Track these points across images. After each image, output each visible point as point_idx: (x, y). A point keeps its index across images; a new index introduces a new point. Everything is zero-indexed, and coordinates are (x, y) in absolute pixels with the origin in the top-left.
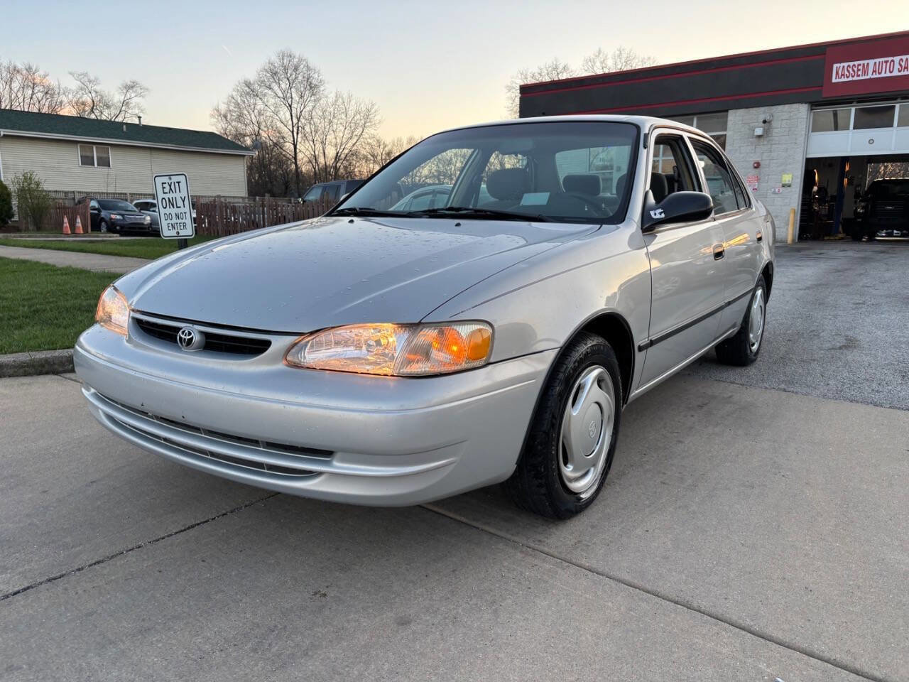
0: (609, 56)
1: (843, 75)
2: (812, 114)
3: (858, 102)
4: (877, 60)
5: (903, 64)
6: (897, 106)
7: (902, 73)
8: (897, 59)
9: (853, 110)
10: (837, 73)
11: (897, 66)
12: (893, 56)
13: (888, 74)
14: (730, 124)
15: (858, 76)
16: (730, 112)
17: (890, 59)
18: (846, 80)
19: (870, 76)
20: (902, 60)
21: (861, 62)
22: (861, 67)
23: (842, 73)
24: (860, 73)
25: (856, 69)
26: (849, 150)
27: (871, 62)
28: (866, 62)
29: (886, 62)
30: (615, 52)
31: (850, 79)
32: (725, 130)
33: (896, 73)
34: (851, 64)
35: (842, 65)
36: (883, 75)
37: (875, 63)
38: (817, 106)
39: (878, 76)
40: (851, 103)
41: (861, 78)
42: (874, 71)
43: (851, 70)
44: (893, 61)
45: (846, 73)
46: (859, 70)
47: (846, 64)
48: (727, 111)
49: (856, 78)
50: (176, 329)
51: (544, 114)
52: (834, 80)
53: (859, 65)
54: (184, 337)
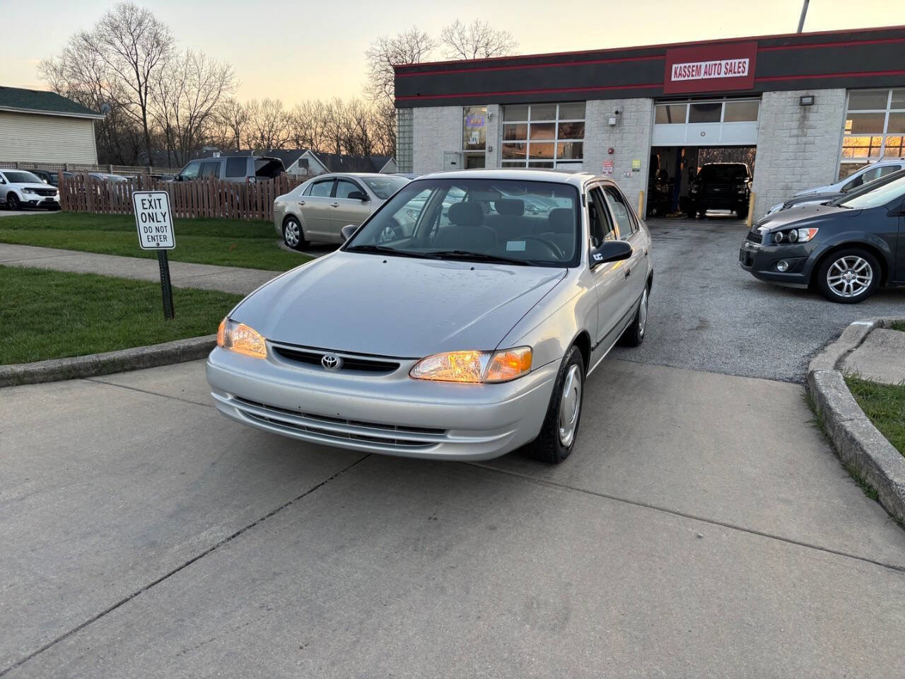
0: (467, 28)
1: (680, 74)
2: (655, 108)
3: (692, 99)
4: (708, 63)
5: (728, 67)
6: (724, 104)
7: (728, 75)
8: (723, 62)
9: (689, 105)
10: (676, 73)
11: (723, 69)
12: (721, 60)
13: (717, 76)
14: (587, 112)
15: (693, 76)
16: (588, 102)
17: (718, 62)
18: (683, 79)
19: (702, 76)
20: (727, 64)
21: (696, 64)
22: (694, 69)
23: (681, 72)
24: (694, 73)
25: (691, 70)
26: (685, 141)
27: (703, 64)
28: (699, 64)
29: (715, 65)
30: (471, 25)
31: (686, 78)
32: (584, 118)
33: (722, 75)
34: (687, 65)
35: (680, 65)
36: (712, 76)
37: (706, 66)
38: (659, 100)
39: (708, 77)
40: (687, 99)
41: (694, 78)
42: (705, 73)
43: (686, 70)
44: (720, 64)
45: (683, 73)
46: (693, 71)
47: (683, 65)
48: (585, 101)
49: (691, 78)
50: (322, 356)
51: (419, 94)
52: (673, 79)
53: (693, 66)
54: (328, 361)
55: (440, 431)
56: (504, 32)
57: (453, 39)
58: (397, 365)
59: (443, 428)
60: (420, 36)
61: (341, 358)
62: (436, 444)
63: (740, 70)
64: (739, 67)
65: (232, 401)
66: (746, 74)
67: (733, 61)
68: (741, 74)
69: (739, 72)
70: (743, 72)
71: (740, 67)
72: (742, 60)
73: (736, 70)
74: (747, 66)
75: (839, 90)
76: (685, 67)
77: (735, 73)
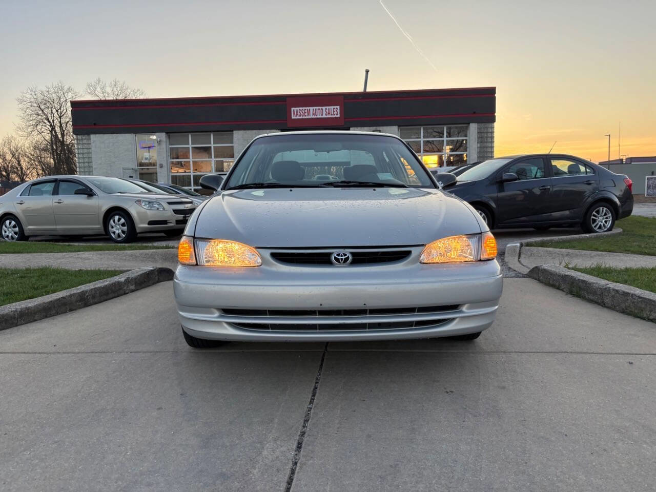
0: (107, 85)
1: (297, 115)
4: (314, 108)
5: (327, 111)
7: (327, 116)
8: (324, 108)
10: (294, 113)
11: (324, 113)
12: (322, 106)
13: (320, 116)
14: (235, 139)
15: (305, 116)
16: (234, 132)
17: (320, 108)
18: (299, 117)
19: (312, 116)
20: (326, 109)
21: (306, 108)
22: (306, 111)
23: (297, 113)
24: (306, 114)
25: (304, 112)
27: (311, 108)
28: (308, 108)
29: (319, 109)
30: (111, 83)
31: (301, 117)
32: (233, 143)
33: (324, 116)
34: (301, 108)
35: (296, 109)
36: (318, 117)
39: (315, 117)
41: (307, 117)
42: (313, 114)
43: (301, 112)
44: (322, 109)
45: (299, 113)
46: (305, 113)
47: (298, 109)
48: (232, 131)
49: (304, 117)
50: (330, 254)
51: (95, 124)
52: (293, 117)
53: (305, 110)
54: (340, 257)
55: (454, 307)
56: (139, 90)
57: (97, 92)
58: (409, 253)
59: (458, 304)
60: (66, 88)
61: (352, 253)
62: (453, 319)
63: (335, 113)
64: (334, 111)
65: (221, 316)
66: (339, 116)
67: (330, 107)
68: (336, 116)
69: (334, 115)
70: (337, 115)
71: (334, 112)
72: (335, 107)
73: (332, 113)
74: (339, 111)
75: (394, 127)
76: (300, 110)
77: (332, 115)
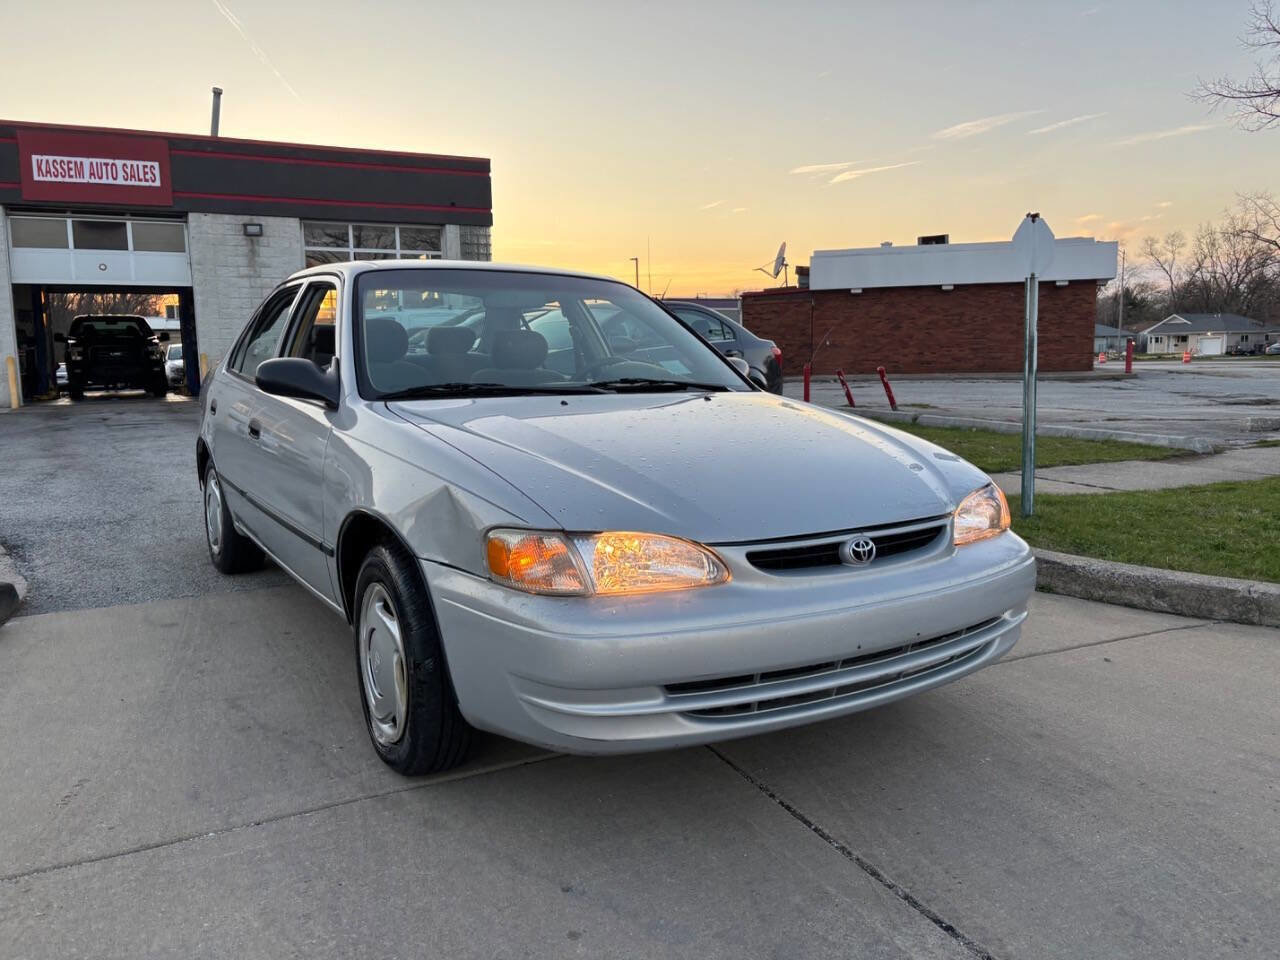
1: (48, 172)
2: (9, 223)
3: (73, 212)
4: (94, 161)
5: (128, 171)
6: (129, 224)
7: (129, 183)
8: (119, 163)
9: (69, 222)
10: (39, 168)
11: (121, 173)
12: (114, 159)
13: (111, 181)
15: (71, 176)
17: (110, 161)
18: (53, 179)
19: (86, 179)
20: (125, 165)
21: (73, 159)
22: (72, 166)
23: (46, 168)
24: (72, 173)
25: (65, 167)
26: (74, 277)
27: (86, 161)
28: (79, 160)
29: (106, 164)
31: (60, 179)
33: (120, 181)
34: (58, 159)
35: (45, 158)
36: (104, 181)
37: (91, 164)
38: (12, 210)
39: (97, 181)
40: (65, 212)
41: (74, 180)
42: (92, 174)
43: (58, 167)
44: (114, 164)
45: (53, 170)
46: (70, 169)
47: (50, 158)
49: (67, 180)
52: (36, 178)
53: (69, 162)
63: (148, 177)
64: (145, 173)
66: (158, 183)
67: (135, 163)
68: (150, 184)
69: (146, 180)
70: (153, 181)
71: (147, 174)
72: (149, 164)
73: (142, 176)
74: (157, 172)
75: (292, 220)
76: (54, 161)
77: (140, 180)
